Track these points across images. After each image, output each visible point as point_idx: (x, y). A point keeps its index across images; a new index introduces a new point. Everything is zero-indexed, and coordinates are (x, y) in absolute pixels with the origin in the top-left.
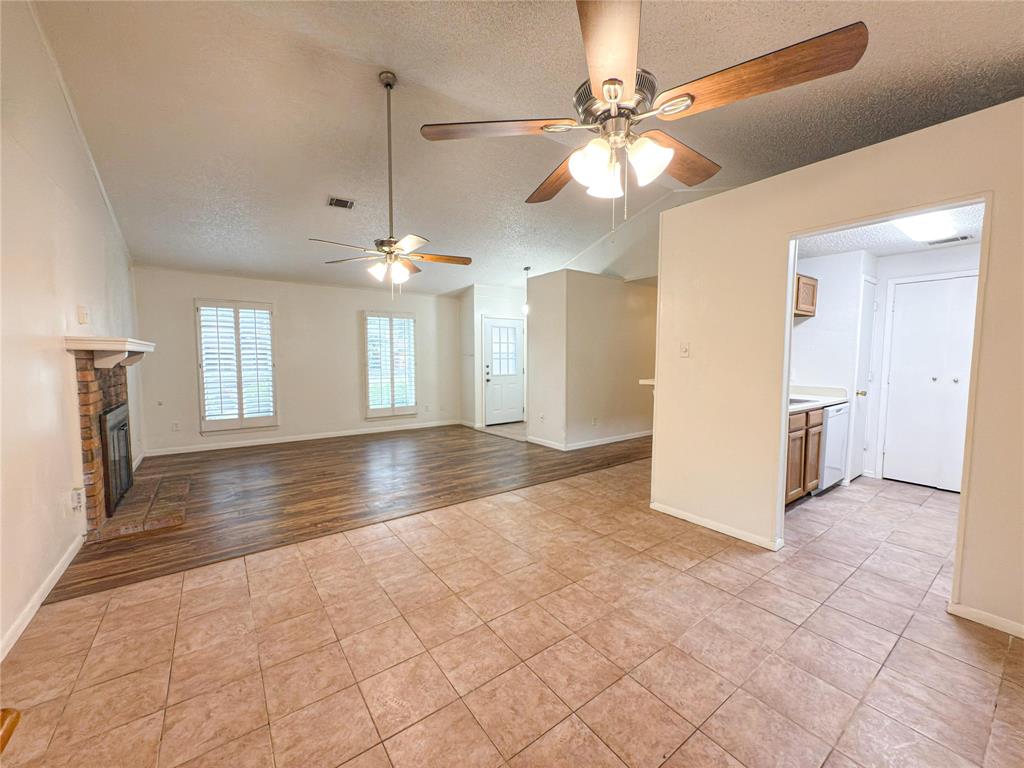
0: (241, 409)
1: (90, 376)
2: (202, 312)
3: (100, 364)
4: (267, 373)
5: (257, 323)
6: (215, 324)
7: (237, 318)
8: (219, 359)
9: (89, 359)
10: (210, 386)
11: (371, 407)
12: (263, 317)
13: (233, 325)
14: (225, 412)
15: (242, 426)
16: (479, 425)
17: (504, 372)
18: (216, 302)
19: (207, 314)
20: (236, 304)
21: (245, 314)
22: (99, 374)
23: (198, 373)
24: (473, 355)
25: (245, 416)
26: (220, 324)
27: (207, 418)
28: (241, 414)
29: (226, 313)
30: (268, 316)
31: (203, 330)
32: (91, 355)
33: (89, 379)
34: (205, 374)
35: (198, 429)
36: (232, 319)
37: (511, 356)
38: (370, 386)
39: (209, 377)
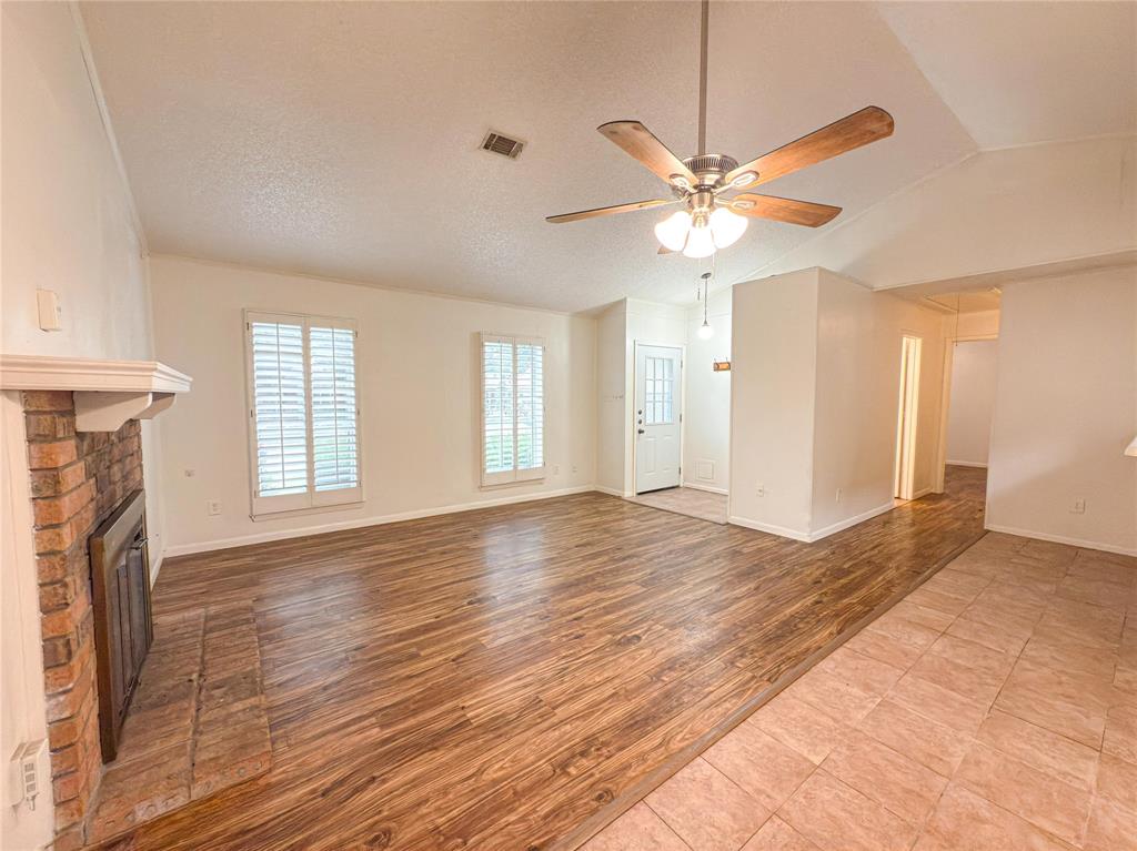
0: (311, 477)
1: (65, 452)
2: (255, 331)
3: (88, 422)
4: (348, 424)
5: (333, 348)
6: (275, 349)
7: (306, 340)
8: (281, 403)
9: (62, 414)
10: (265, 444)
11: (488, 471)
12: (344, 338)
13: (300, 351)
14: (288, 484)
15: (312, 502)
16: (629, 493)
17: (658, 420)
18: (279, 316)
19: (263, 334)
20: (306, 319)
21: (319, 336)
22: (85, 446)
23: (248, 425)
24: (623, 397)
25: (318, 489)
26: (282, 349)
27: (262, 494)
28: (311, 486)
29: (291, 334)
30: (351, 338)
31: (256, 357)
32: (66, 402)
33: (62, 461)
34: (259, 427)
35: (249, 513)
36: (300, 342)
37: (666, 399)
38: (487, 440)
39: (265, 429)
